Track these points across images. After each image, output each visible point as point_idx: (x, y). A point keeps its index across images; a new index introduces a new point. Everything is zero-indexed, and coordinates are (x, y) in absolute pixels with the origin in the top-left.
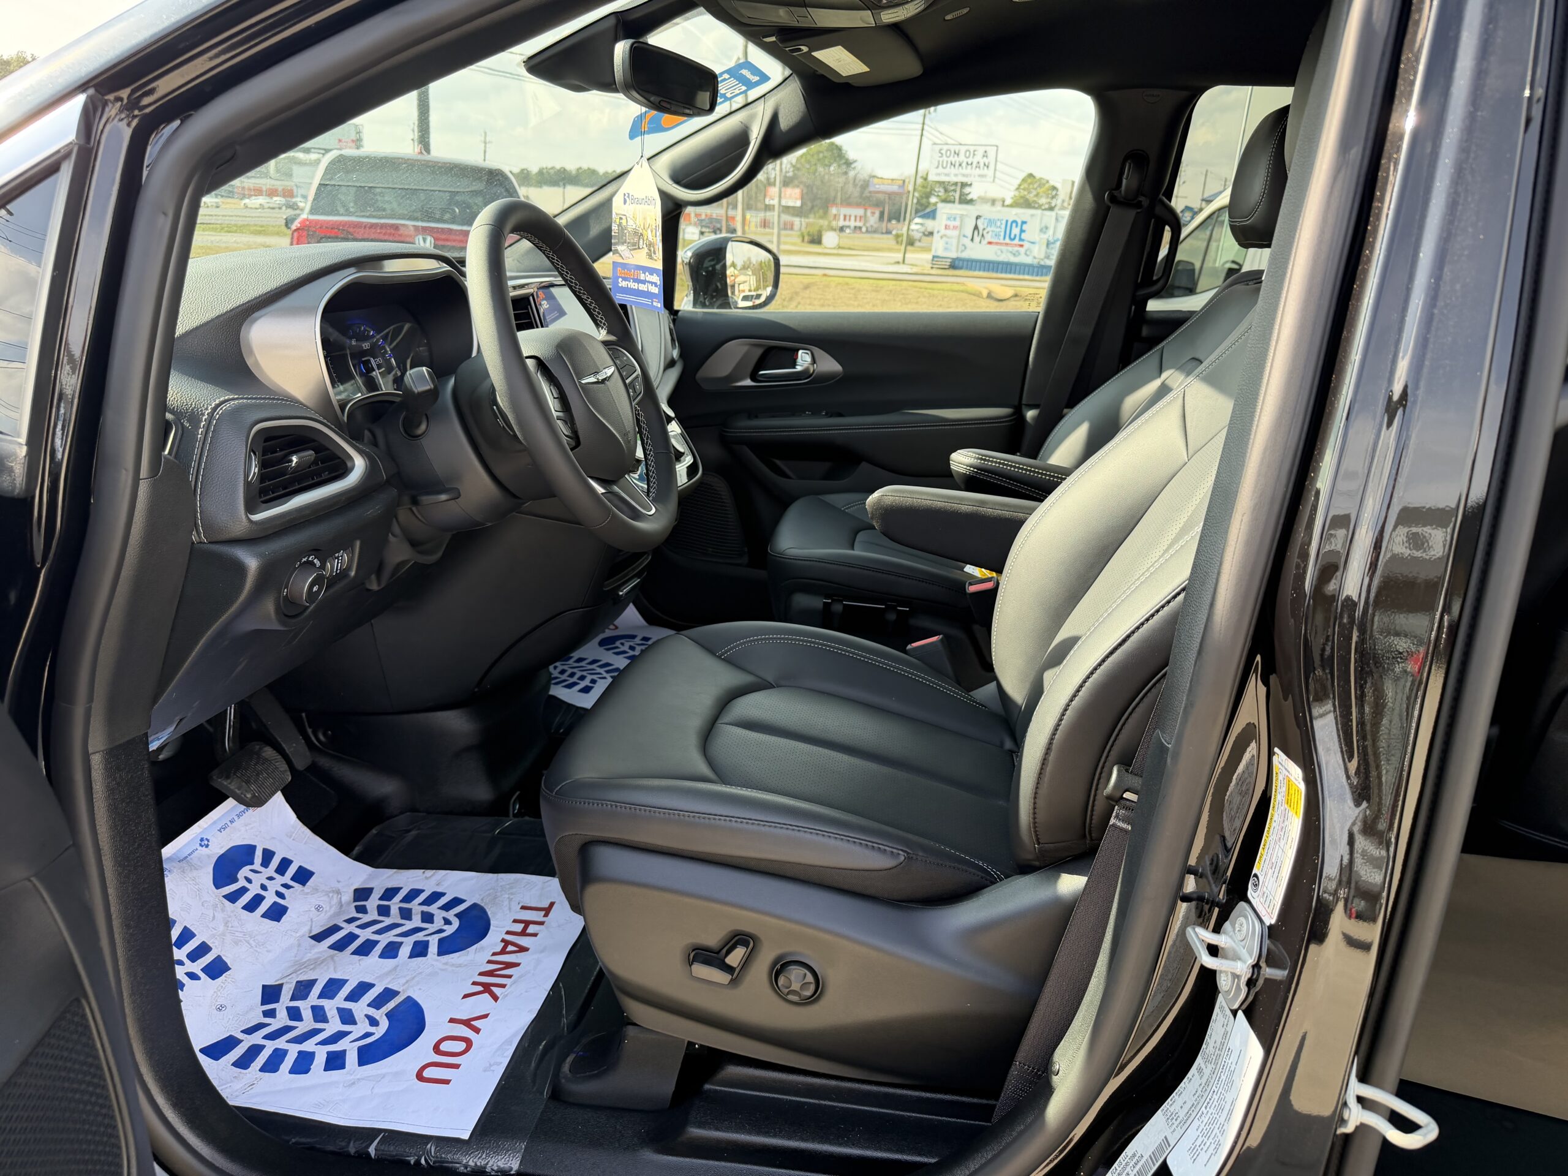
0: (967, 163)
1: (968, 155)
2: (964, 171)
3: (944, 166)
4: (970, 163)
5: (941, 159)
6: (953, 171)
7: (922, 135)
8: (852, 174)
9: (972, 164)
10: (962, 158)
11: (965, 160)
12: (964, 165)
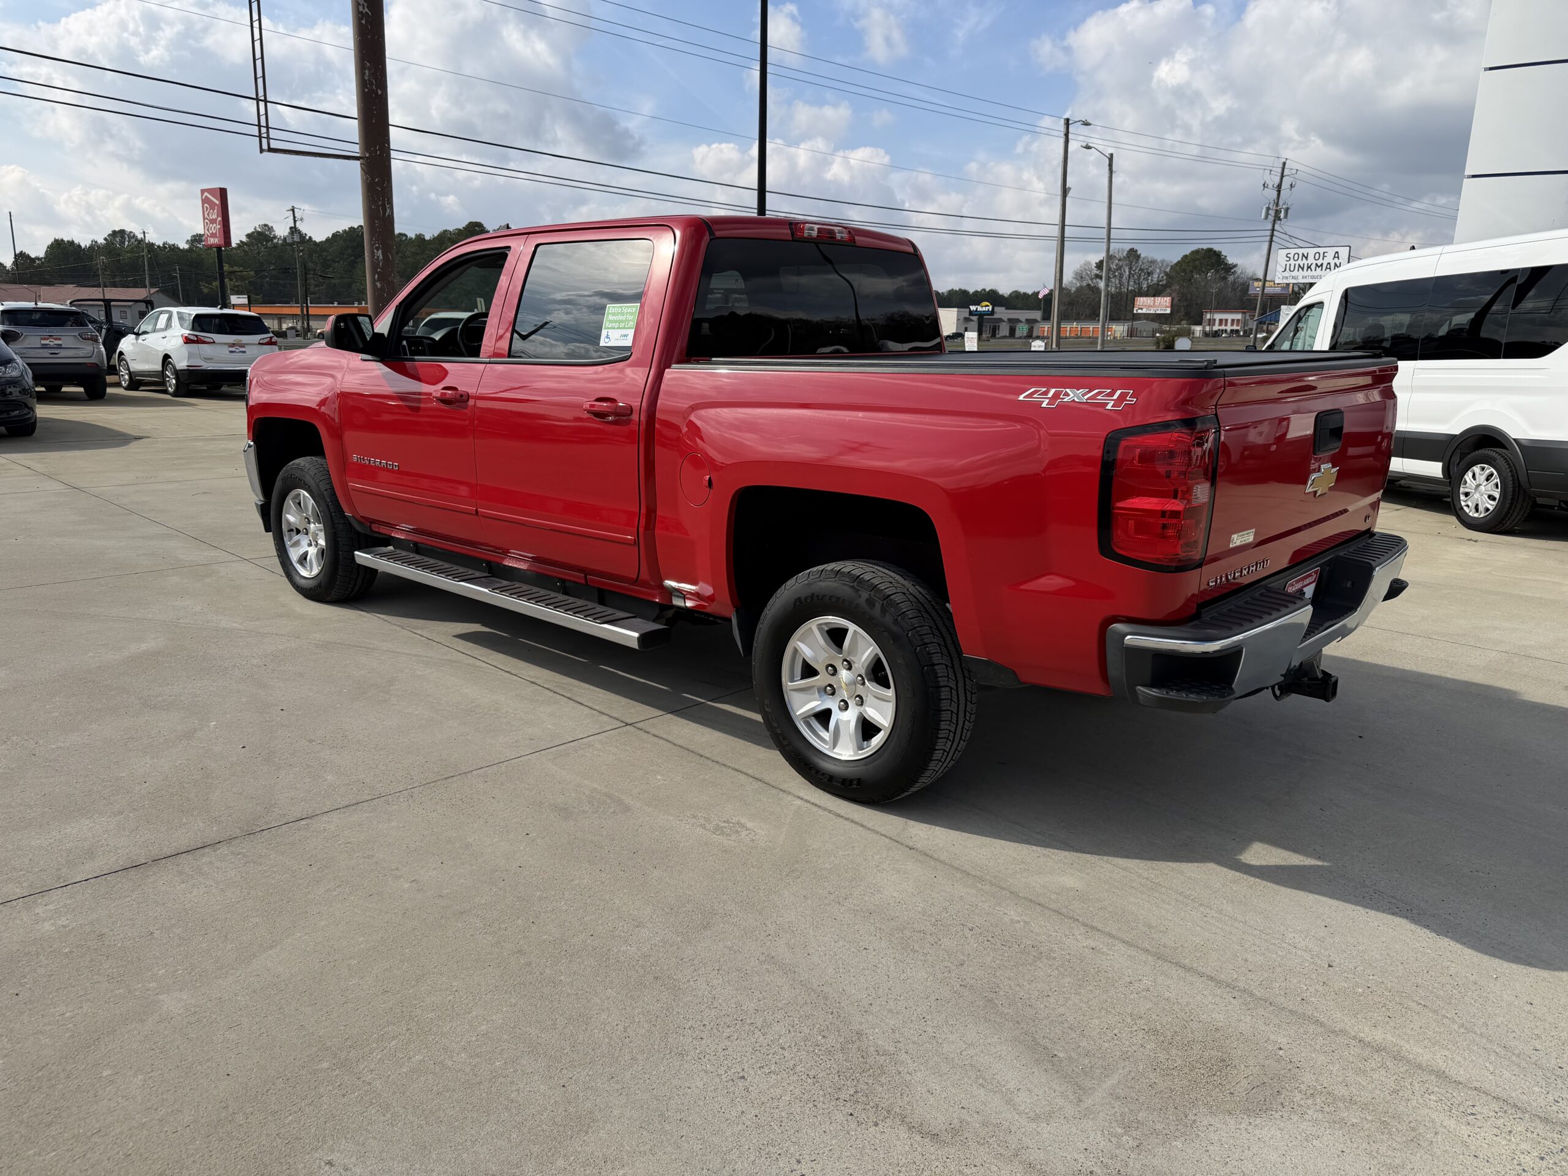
0: (1317, 264)
1: (1317, 258)
2: (1314, 273)
3: (1292, 269)
4: (1319, 265)
5: (1288, 263)
6: (1301, 273)
7: (1271, 241)
8: (1231, 278)
9: (1322, 265)
10: (1311, 260)
11: (1315, 262)
12: (1313, 267)
